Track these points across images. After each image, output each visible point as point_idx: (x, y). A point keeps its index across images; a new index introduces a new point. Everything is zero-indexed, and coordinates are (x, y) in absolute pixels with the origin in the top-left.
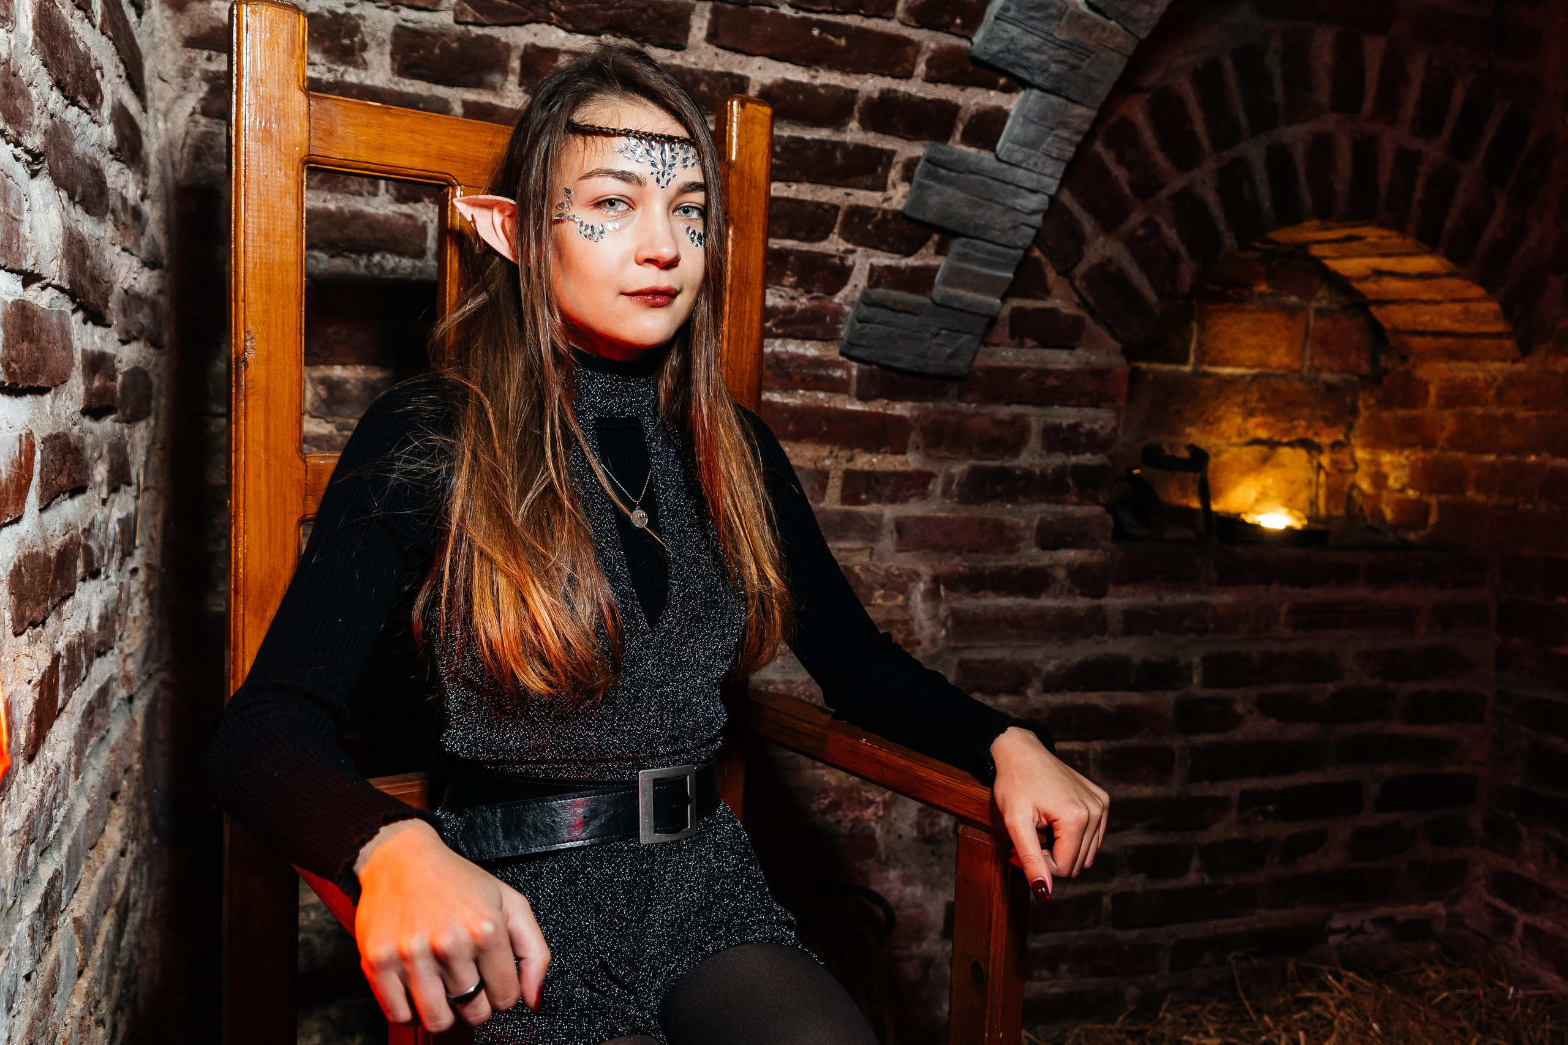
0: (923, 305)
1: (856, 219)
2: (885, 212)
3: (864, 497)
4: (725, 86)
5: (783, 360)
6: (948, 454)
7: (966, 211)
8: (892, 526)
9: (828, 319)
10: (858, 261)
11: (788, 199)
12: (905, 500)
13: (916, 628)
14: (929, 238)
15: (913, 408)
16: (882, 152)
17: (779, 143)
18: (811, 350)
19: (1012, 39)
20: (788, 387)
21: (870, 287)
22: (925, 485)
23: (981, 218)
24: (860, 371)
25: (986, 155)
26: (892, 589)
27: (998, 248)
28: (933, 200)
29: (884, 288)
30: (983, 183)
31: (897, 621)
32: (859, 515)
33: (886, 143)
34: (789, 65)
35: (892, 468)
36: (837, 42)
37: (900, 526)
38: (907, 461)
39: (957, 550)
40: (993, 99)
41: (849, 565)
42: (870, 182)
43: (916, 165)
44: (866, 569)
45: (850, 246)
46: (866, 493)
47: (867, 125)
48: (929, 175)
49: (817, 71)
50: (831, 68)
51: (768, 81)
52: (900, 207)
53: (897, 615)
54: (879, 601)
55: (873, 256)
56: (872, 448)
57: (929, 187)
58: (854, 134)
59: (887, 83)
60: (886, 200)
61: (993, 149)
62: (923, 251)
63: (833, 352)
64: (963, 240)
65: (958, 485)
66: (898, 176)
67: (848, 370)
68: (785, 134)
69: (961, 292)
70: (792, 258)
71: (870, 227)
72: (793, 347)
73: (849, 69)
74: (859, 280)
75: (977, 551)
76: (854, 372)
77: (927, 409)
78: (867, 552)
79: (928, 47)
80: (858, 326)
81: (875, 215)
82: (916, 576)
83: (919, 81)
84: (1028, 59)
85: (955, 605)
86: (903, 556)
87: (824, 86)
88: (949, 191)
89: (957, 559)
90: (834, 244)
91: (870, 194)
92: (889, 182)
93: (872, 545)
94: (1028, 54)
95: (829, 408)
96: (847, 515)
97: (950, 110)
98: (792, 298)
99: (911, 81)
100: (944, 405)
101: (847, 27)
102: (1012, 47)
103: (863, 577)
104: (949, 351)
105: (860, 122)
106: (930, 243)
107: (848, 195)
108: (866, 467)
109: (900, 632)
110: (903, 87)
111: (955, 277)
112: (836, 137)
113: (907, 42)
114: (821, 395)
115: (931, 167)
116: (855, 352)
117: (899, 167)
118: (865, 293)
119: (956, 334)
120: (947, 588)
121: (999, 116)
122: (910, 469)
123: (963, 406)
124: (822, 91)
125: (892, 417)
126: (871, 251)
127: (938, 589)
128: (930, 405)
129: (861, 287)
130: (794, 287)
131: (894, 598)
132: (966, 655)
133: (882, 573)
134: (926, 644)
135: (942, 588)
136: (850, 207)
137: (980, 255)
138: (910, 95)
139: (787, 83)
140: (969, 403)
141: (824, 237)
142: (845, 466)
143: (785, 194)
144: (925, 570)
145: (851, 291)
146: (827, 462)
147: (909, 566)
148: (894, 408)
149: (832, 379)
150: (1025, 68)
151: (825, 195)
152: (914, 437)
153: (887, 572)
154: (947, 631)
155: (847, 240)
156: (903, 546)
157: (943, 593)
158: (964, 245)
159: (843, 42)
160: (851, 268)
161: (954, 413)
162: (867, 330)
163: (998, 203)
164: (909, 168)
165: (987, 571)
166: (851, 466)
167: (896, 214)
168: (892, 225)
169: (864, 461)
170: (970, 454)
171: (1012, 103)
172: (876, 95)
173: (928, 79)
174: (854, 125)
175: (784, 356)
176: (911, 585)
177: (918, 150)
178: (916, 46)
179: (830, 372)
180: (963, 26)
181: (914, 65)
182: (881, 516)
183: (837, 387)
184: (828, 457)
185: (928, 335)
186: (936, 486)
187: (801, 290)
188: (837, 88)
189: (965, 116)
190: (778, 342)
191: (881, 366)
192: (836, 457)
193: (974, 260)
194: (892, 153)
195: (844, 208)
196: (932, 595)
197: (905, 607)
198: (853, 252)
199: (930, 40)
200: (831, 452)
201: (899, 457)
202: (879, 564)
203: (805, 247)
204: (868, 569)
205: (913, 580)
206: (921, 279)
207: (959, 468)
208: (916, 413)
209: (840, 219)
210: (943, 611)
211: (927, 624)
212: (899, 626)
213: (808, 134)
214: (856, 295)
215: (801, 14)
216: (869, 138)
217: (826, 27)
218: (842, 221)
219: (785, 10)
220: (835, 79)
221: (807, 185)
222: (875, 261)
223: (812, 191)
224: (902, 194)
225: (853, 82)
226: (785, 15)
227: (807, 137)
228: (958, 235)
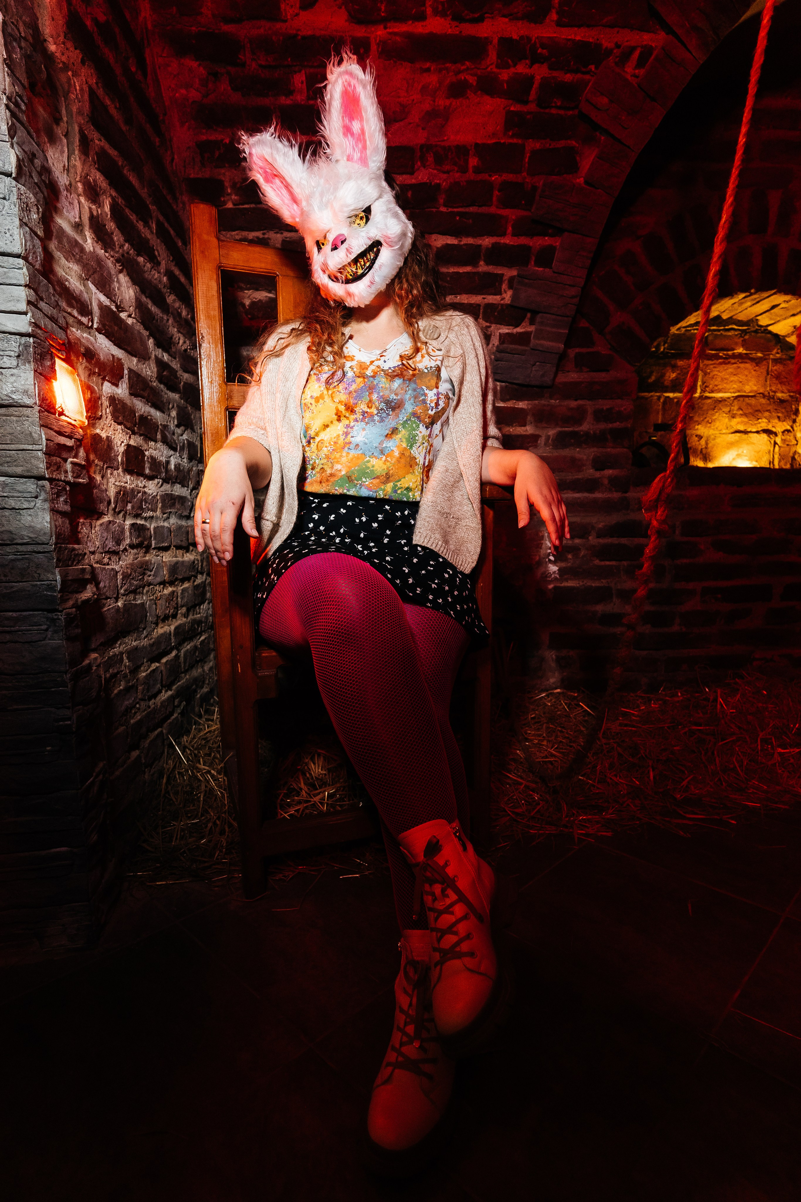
0: (527, 350)
1: (490, 310)
2: (502, 305)
6: (546, 425)
7: (539, 299)
10: (493, 331)
14: (526, 316)
15: (528, 404)
16: (497, 275)
19: (549, 207)
21: (500, 344)
22: (536, 441)
23: (546, 302)
24: (501, 386)
25: (547, 270)
27: (558, 317)
28: (522, 297)
29: (507, 343)
30: (547, 284)
33: (499, 270)
34: (448, 237)
35: (519, 433)
36: (468, 221)
38: (527, 430)
40: (547, 241)
42: (494, 291)
43: (514, 279)
45: (488, 324)
47: (488, 262)
48: (519, 284)
49: (461, 238)
50: (467, 235)
52: (509, 303)
55: (500, 328)
56: (509, 423)
57: (521, 290)
58: (483, 267)
59: (494, 239)
60: (502, 299)
61: (551, 268)
62: (524, 324)
64: (540, 314)
65: (552, 440)
66: (507, 286)
68: (451, 271)
69: (543, 342)
71: (496, 314)
73: (475, 235)
74: (495, 340)
77: (535, 404)
79: (511, 218)
80: (497, 362)
81: (498, 307)
83: (510, 236)
84: (559, 216)
87: (466, 245)
88: (530, 290)
91: (495, 297)
92: (503, 290)
94: (558, 213)
99: (506, 237)
100: (544, 402)
101: (471, 213)
102: (550, 211)
104: (541, 373)
105: (485, 261)
106: (526, 320)
107: (484, 298)
111: (539, 335)
112: (474, 270)
113: (501, 217)
115: (520, 280)
117: (506, 282)
118: (497, 347)
119: (544, 364)
121: (552, 249)
122: (528, 433)
123: (553, 401)
124: (465, 247)
125: (518, 409)
126: (499, 325)
128: (537, 402)
129: (496, 344)
136: (485, 304)
137: (550, 322)
138: (506, 244)
139: (447, 245)
140: (556, 400)
145: (492, 347)
148: (519, 405)
150: (559, 221)
151: (473, 300)
152: (529, 417)
155: (487, 322)
158: (542, 317)
159: (471, 221)
160: (491, 335)
161: (549, 405)
162: (500, 364)
163: (554, 293)
164: (511, 280)
167: (507, 305)
168: (506, 311)
170: (557, 425)
171: (557, 242)
172: (491, 246)
173: (514, 235)
174: (482, 263)
177: (514, 273)
178: (506, 218)
181: (506, 228)
185: (530, 365)
188: (471, 245)
189: (534, 252)
193: (548, 325)
194: (503, 274)
195: (482, 305)
198: (490, 327)
199: (512, 214)
201: (523, 428)
206: (524, 338)
207: (552, 432)
208: (530, 406)
209: (481, 311)
213: (461, 270)
214: (495, 348)
215: (450, 210)
216: (490, 269)
217: (462, 215)
218: (483, 312)
219: (443, 209)
220: (470, 241)
221: (465, 295)
222: (501, 331)
223: (467, 299)
224: (509, 296)
225: (479, 241)
226: (442, 212)
227: (461, 271)
228: (538, 312)
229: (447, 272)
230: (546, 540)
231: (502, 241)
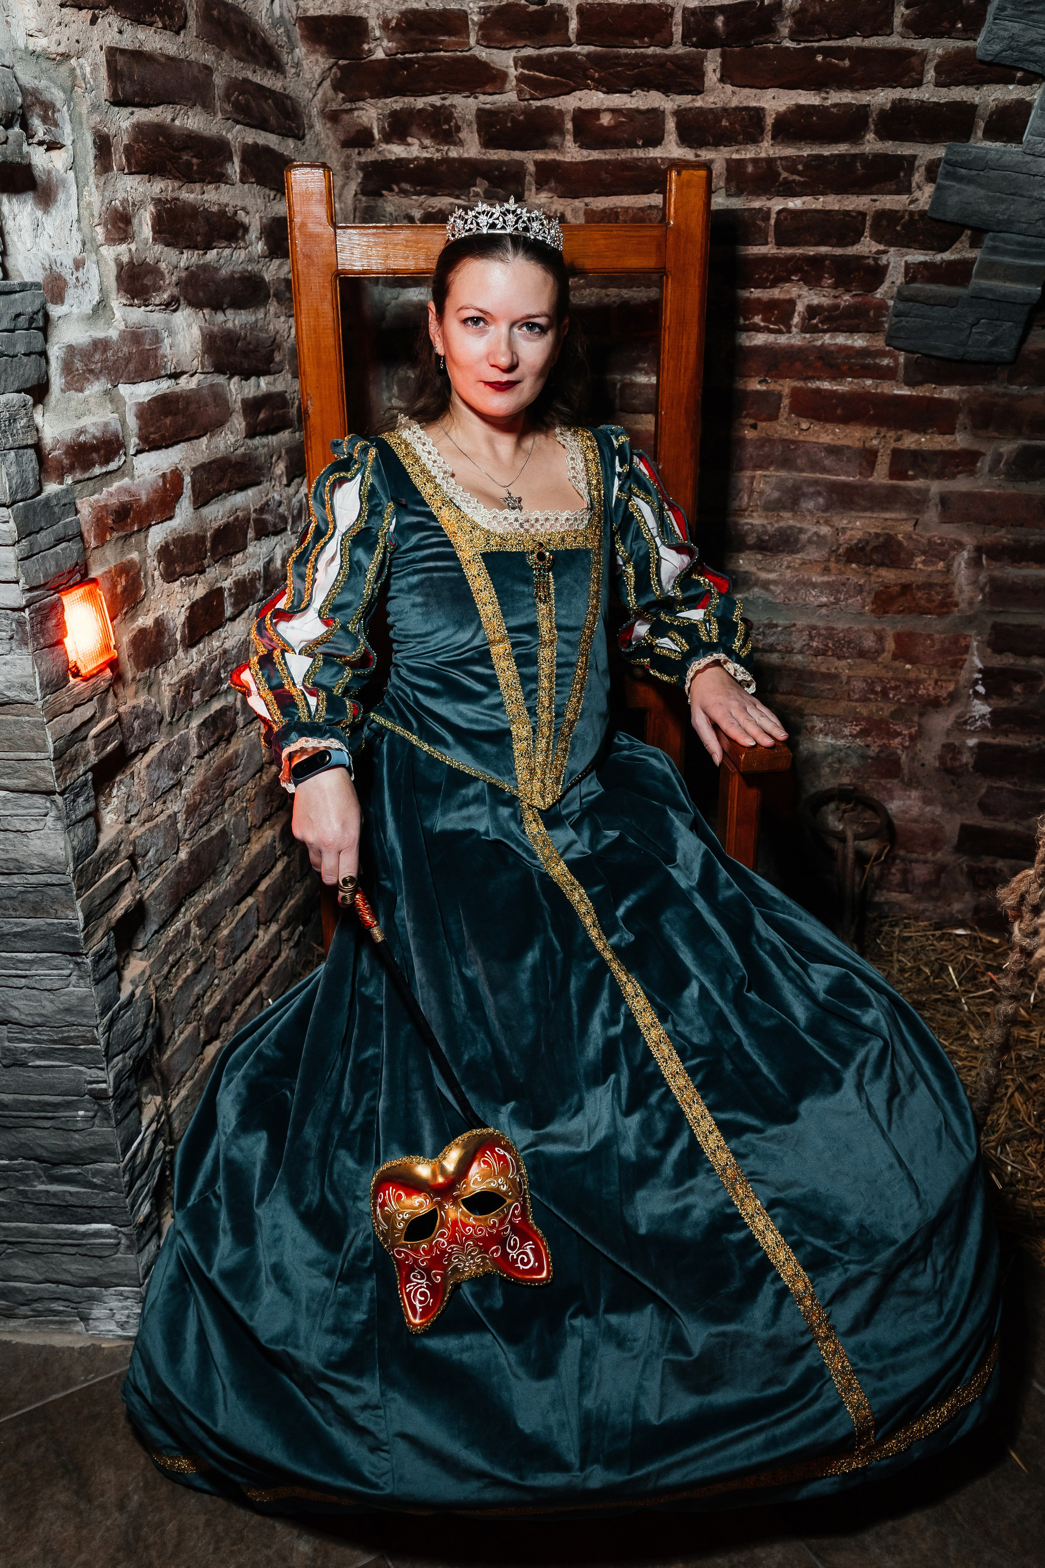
0: (958, 298)
1: (884, 223)
2: (911, 213)
3: (910, 473)
4: (743, 118)
5: (832, 352)
6: (996, 434)
7: (987, 208)
8: (937, 500)
9: (872, 313)
10: (892, 260)
11: (816, 211)
12: (953, 476)
13: (956, 591)
14: (960, 234)
15: (963, 391)
16: (903, 157)
17: (800, 163)
18: (859, 341)
19: (1012, 38)
20: (837, 375)
21: (907, 283)
22: (974, 463)
23: (1003, 214)
24: (906, 359)
25: (1013, 147)
26: (932, 556)
27: (1029, 239)
28: (953, 200)
29: (921, 282)
30: (1005, 178)
31: (936, 584)
32: (905, 488)
33: (906, 149)
34: (800, 91)
35: (938, 447)
36: (841, 64)
37: (945, 500)
38: (955, 441)
39: (1001, 523)
40: (1013, 92)
41: (892, 533)
42: (894, 187)
43: (938, 166)
44: (909, 537)
45: (882, 247)
46: (913, 470)
47: (882, 135)
48: (948, 175)
49: (827, 93)
50: (840, 87)
51: (782, 109)
52: (927, 208)
53: (937, 579)
54: (920, 566)
55: (907, 254)
56: (919, 427)
57: (948, 188)
58: (872, 144)
59: (898, 93)
60: (912, 202)
61: (1019, 142)
62: (958, 245)
63: (879, 342)
64: (993, 234)
65: (1005, 464)
66: (923, 178)
67: (896, 360)
68: (805, 154)
69: (996, 282)
70: (827, 262)
71: (898, 228)
72: (841, 339)
73: (857, 87)
74: (895, 277)
75: (1021, 525)
76: (902, 360)
77: (976, 392)
78: (914, 522)
79: (934, 54)
80: (896, 320)
81: (903, 217)
82: (961, 545)
83: (931, 86)
84: (1033, 53)
85: (997, 573)
86: (946, 527)
87: (835, 105)
88: (970, 189)
89: (1002, 532)
90: (867, 246)
91: (897, 197)
92: (914, 185)
93: (917, 516)
94: (1033, 49)
95: (876, 394)
96: (893, 488)
97: (967, 111)
98: (835, 297)
99: (923, 88)
100: (994, 388)
101: (849, 48)
102: (1014, 44)
103: (905, 544)
104: (990, 338)
105: (876, 133)
106: (963, 238)
107: (875, 201)
108: (913, 447)
109: (938, 594)
110: (914, 94)
111: (989, 269)
112: (855, 150)
113: (911, 53)
114: (869, 382)
115: (950, 168)
116: (897, 343)
117: (922, 169)
118: (899, 292)
119: (998, 323)
120: (988, 557)
121: (1023, 108)
122: (957, 448)
123: (1014, 389)
124: (835, 110)
125: (939, 400)
126: (904, 250)
127: (980, 558)
128: (980, 388)
129: (898, 283)
130: (835, 286)
131: (934, 564)
132: (1001, 619)
133: (924, 541)
134: (963, 605)
135: (984, 556)
136: (876, 211)
137: (1010, 247)
138: (923, 102)
139: (799, 107)
140: (1021, 385)
141: (856, 241)
142: (893, 445)
143: (814, 206)
144: (969, 540)
145: (890, 286)
146: (875, 442)
147: (952, 536)
148: (941, 392)
149: (879, 367)
150: (1035, 62)
151: (851, 203)
152: (962, 418)
153: (929, 540)
154: (984, 596)
155: (880, 243)
156: (946, 517)
157: (984, 562)
158: (993, 239)
159: (847, 63)
160: (887, 266)
161: (1004, 395)
162: (904, 323)
163: (1022, 196)
164: (933, 168)
165: (1032, 544)
166: (899, 445)
167: (922, 214)
168: (920, 225)
169: (911, 441)
170: (1019, 434)
171: (1034, 94)
172: (889, 105)
173: (938, 84)
174: (870, 136)
175: (833, 348)
176: (952, 553)
177: (939, 152)
178: (923, 56)
179: (877, 361)
180: (964, 30)
181: (922, 73)
182: (928, 490)
183: (887, 374)
184: (875, 438)
185: (966, 325)
186: (984, 464)
187: (841, 290)
188: (849, 105)
189: (984, 113)
190: (828, 335)
191: (923, 354)
192: (885, 437)
193: (1005, 253)
194: (914, 157)
195: (872, 213)
196: (975, 562)
197: (948, 570)
198: (885, 252)
199: (935, 47)
200: (878, 433)
201: (947, 437)
202: (923, 533)
203: (839, 251)
204: (910, 538)
205: (954, 549)
206: (958, 272)
207: (1008, 447)
208: (965, 396)
210: (983, 578)
211: (966, 588)
212: (938, 589)
213: (827, 151)
214: (895, 289)
215: (802, 45)
216: (890, 147)
217: (827, 52)
218: (871, 226)
219: (787, 43)
220: (846, 97)
221: (833, 196)
222: (909, 258)
223: (839, 201)
224: (927, 195)
225: (864, 98)
226: (788, 48)
227: (826, 153)
228: (987, 231)
229: (798, 156)
230: (973, 654)
231: (914, 97)
